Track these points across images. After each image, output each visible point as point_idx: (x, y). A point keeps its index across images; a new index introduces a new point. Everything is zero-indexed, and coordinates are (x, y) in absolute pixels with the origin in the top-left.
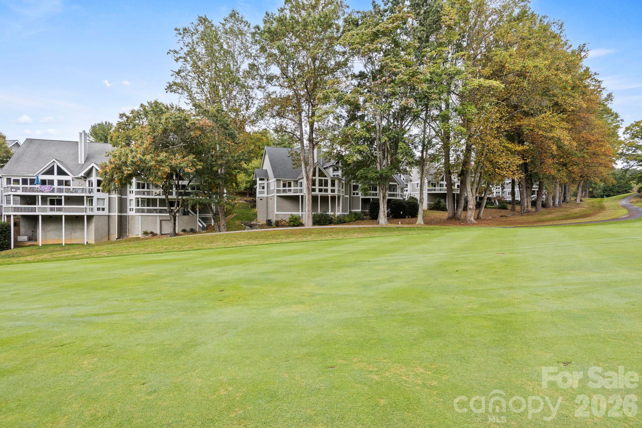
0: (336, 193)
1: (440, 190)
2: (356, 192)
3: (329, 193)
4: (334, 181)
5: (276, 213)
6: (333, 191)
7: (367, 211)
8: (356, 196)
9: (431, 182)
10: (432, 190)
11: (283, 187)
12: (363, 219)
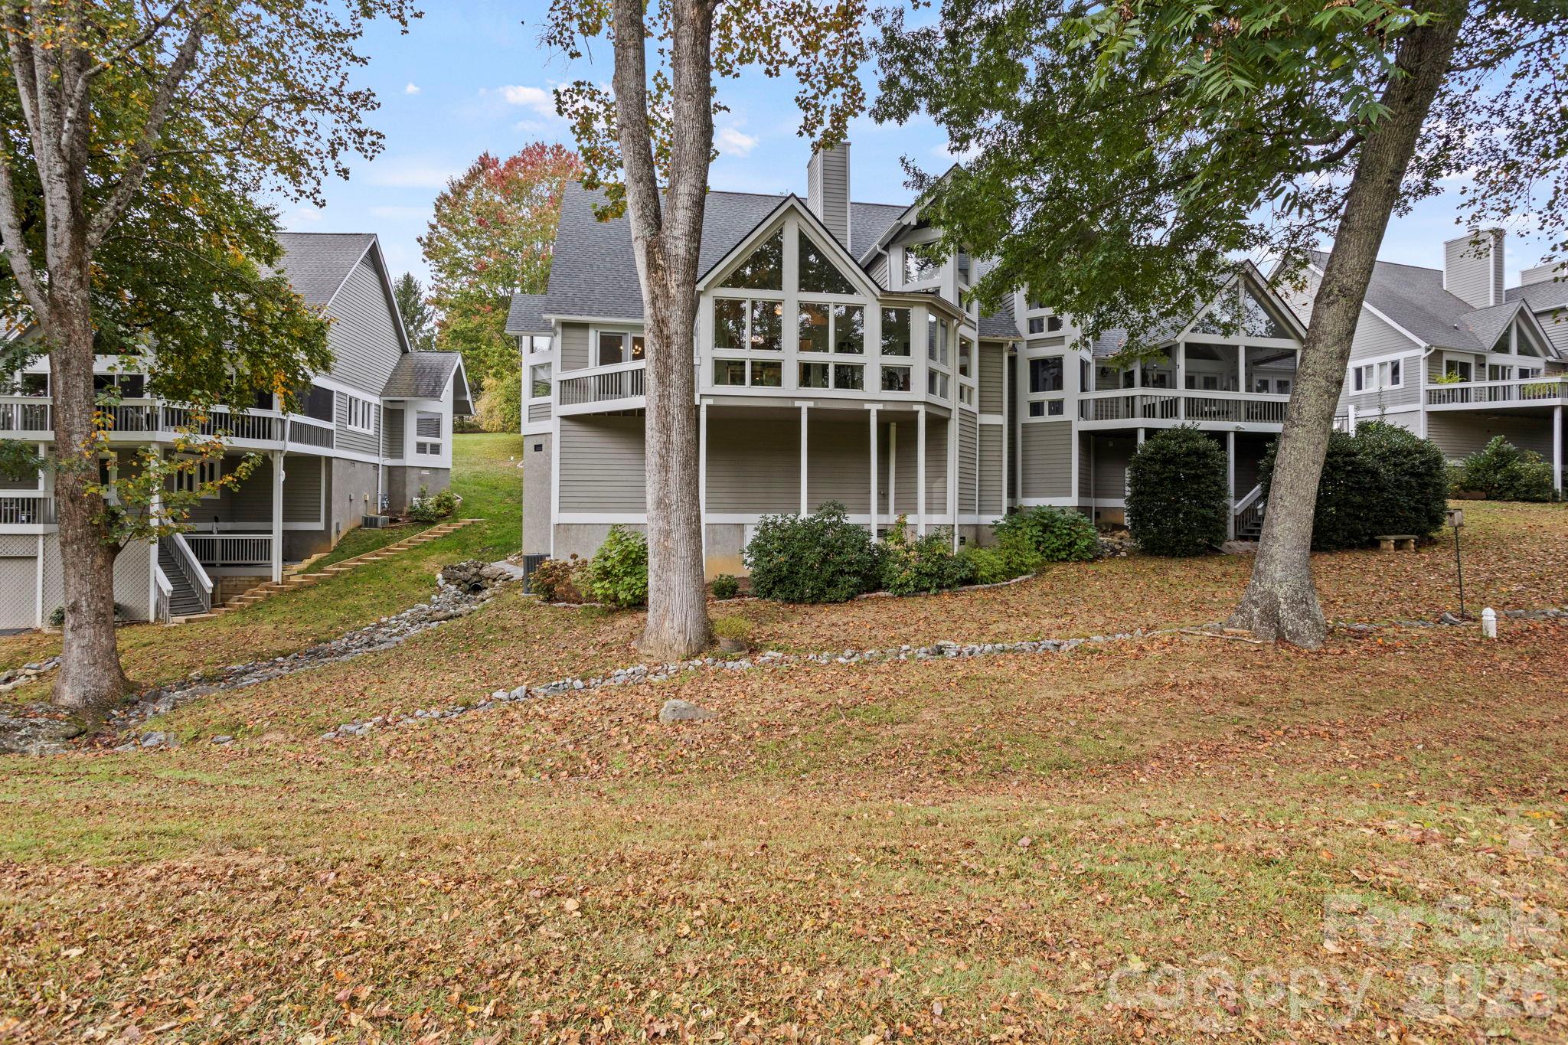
0: (918, 390)
1: (1493, 393)
2: (1046, 396)
3: (872, 394)
4: (904, 316)
5: (557, 517)
6: (894, 379)
7: (1120, 503)
8: (1047, 418)
9: (1446, 357)
10: (1451, 395)
11: (604, 361)
12: (1093, 555)
